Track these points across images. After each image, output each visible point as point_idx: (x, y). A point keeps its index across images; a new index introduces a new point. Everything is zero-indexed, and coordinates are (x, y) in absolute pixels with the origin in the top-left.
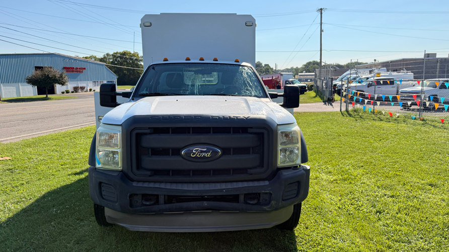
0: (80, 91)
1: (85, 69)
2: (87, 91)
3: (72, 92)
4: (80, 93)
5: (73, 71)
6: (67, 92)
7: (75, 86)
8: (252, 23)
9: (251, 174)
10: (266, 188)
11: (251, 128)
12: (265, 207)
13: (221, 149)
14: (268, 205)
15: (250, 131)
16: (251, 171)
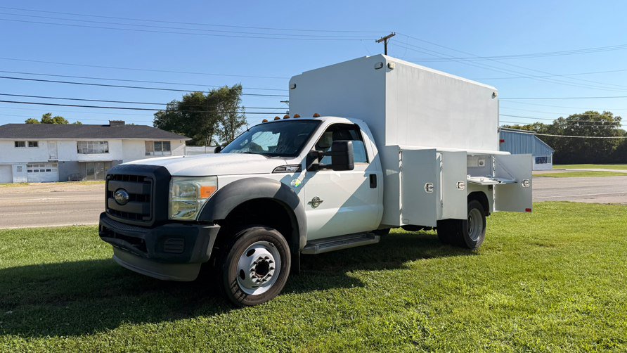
1: (503, 141)
8: (382, 65)
9: (144, 221)
10: (143, 235)
11: (146, 177)
12: (146, 254)
13: (129, 194)
14: (146, 252)
15: (145, 180)
16: (144, 218)
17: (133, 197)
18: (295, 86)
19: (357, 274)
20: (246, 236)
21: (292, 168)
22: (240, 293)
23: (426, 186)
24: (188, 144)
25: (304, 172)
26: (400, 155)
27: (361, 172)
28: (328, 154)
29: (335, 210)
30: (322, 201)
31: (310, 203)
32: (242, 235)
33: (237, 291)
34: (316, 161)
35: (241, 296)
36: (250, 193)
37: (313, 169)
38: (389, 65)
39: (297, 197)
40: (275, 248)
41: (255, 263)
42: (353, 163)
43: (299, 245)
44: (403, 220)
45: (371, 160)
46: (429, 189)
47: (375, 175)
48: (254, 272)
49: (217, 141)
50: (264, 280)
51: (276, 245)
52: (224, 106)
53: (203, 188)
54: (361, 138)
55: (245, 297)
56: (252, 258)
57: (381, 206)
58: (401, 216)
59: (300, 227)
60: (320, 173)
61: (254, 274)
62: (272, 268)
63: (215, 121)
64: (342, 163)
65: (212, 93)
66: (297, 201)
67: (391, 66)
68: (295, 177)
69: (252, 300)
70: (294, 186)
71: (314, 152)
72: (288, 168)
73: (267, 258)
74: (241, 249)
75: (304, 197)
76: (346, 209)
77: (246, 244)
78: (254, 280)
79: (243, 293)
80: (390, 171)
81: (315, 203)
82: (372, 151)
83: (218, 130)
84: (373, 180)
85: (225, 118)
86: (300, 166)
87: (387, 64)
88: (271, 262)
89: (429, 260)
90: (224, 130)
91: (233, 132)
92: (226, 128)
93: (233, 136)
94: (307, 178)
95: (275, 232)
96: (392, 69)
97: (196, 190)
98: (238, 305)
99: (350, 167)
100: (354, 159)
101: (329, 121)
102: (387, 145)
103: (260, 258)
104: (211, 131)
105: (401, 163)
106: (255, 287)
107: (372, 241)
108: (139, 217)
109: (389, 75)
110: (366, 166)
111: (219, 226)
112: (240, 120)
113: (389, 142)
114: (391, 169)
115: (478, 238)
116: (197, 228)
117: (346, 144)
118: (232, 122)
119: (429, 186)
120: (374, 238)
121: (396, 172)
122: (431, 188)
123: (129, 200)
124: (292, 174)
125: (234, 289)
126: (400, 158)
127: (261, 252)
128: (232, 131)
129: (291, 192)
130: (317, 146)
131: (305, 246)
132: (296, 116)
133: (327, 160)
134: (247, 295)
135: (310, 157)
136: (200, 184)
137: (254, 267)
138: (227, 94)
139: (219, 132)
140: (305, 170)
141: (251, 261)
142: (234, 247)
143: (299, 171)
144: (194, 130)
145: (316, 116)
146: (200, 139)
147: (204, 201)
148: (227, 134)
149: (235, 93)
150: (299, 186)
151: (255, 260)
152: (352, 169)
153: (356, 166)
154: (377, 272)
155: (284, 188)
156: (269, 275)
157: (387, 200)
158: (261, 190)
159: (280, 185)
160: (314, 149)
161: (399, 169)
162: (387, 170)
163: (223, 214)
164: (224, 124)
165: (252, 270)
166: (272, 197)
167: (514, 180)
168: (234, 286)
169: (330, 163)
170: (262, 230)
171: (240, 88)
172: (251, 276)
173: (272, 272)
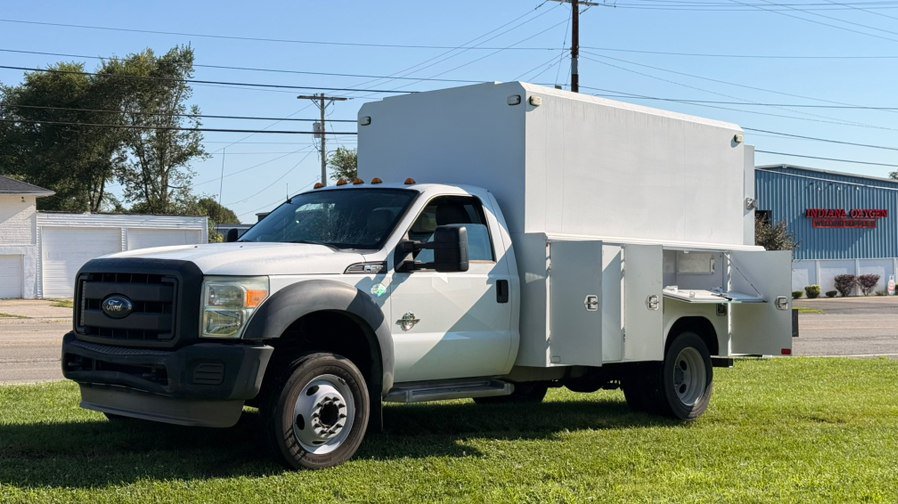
0: (860, 292)
1: (883, 213)
2: (885, 292)
3: (831, 294)
4: (859, 297)
5: (839, 224)
6: (812, 293)
7: (844, 272)
8: (519, 99)
9: (161, 340)
10: (162, 359)
11: (164, 276)
12: (164, 387)
13: (132, 302)
14: (167, 384)
15: (163, 280)
16: (160, 336)
17: (139, 306)
18: (370, 120)
19: (473, 443)
20: (307, 364)
21: (372, 267)
22: (297, 448)
23: (586, 300)
24: (44, 206)
25: (391, 273)
26: (548, 249)
27: (482, 276)
28: (428, 246)
29: (438, 337)
30: (418, 321)
31: (399, 322)
32: (301, 363)
33: (293, 445)
34: (409, 257)
35: (299, 452)
36: (314, 302)
37: (405, 269)
38: (531, 100)
39: (380, 311)
40: (347, 387)
41: (319, 405)
42: (467, 261)
43: (381, 386)
44: (552, 357)
45: (499, 256)
46: (593, 306)
47: (506, 282)
48: (317, 418)
49: (120, 198)
50: (331, 432)
51: (348, 382)
52: (143, 105)
53: (251, 293)
54: (483, 220)
55: (304, 455)
56: (316, 397)
57: (516, 335)
58: (548, 351)
59: (384, 359)
60: (415, 275)
61: (317, 422)
62: (342, 416)
63: (114, 147)
64: (450, 260)
65: (110, 70)
66: (380, 318)
67: (535, 102)
68: (378, 281)
69: (313, 461)
70: (376, 295)
71: (406, 243)
72: (367, 267)
73: (336, 399)
74: (301, 384)
75: (390, 312)
76: (455, 336)
77: (308, 376)
78: (318, 430)
79: (301, 448)
80: (532, 275)
81: (406, 321)
82: (502, 241)
83: (124, 168)
84: (502, 289)
85: (144, 136)
86: (384, 263)
87: (527, 98)
88: (341, 406)
89: (599, 432)
90: (139, 170)
91: (165, 175)
92: (145, 164)
93: (165, 186)
94: (395, 283)
95: (346, 362)
96: (536, 106)
97: (240, 295)
98: (294, 466)
99: (463, 267)
100: (470, 254)
101: (430, 191)
102: (528, 230)
103: (327, 399)
104: (103, 170)
105: (548, 262)
106: (318, 443)
107: (499, 392)
108: (152, 334)
109: (531, 117)
110: (491, 266)
111: (272, 348)
112: (184, 144)
113: (531, 227)
114: (534, 273)
115: (696, 402)
116: (241, 348)
117: (456, 230)
118: (162, 150)
119: (593, 300)
120: (502, 387)
121: (541, 277)
122: (595, 303)
123: (134, 310)
124: (373, 276)
125: (290, 441)
126: (548, 255)
127: (326, 391)
128: (161, 172)
129: (372, 303)
130: (412, 232)
131: (392, 390)
132: (376, 181)
133: (428, 255)
134: (306, 452)
135: (401, 250)
136: (246, 287)
137: (317, 411)
138: (152, 74)
139: (125, 175)
140: (393, 271)
141: (313, 402)
142: (291, 379)
143: (384, 271)
144: (57, 167)
145: (409, 182)
146: (72, 192)
147: (251, 311)
148: (147, 180)
149: (172, 71)
150: (383, 295)
151: (319, 400)
152: (464, 269)
153: (473, 265)
154: (506, 442)
155: (362, 297)
156: (338, 426)
157: (526, 323)
158: (330, 298)
159: (355, 293)
160: (406, 238)
161: (547, 273)
162: (527, 274)
163: (276, 330)
164: (139, 153)
165: (315, 415)
166: (345, 309)
167: (760, 297)
168: (290, 436)
169: (432, 260)
170: (329, 357)
171: (187, 57)
172: (313, 423)
173: (342, 422)
